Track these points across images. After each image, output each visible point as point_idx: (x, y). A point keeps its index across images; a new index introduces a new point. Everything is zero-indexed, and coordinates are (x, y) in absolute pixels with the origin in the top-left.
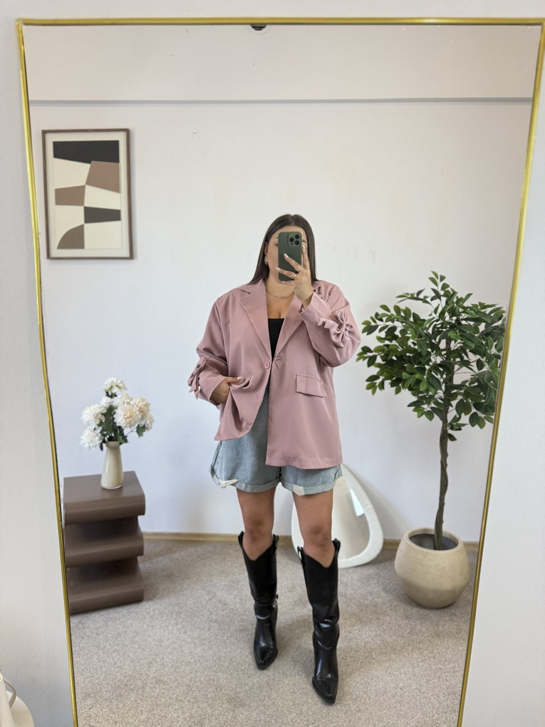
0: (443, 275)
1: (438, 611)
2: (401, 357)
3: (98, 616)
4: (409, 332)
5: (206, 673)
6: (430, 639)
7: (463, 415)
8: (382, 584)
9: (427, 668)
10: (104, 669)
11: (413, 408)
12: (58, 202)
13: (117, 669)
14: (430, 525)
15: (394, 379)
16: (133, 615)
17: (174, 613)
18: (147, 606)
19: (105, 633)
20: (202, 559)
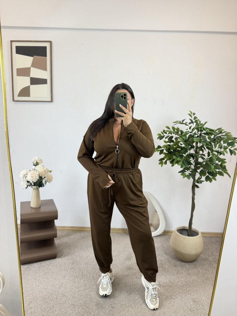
0: (194, 112)
1: (189, 263)
2: (175, 150)
3: (36, 265)
4: (179, 139)
5: (85, 292)
6: (186, 276)
7: (203, 176)
8: (164, 251)
10: (38, 290)
11: (181, 173)
12: (18, 75)
13: (45, 290)
14: (187, 225)
15: (172, 160)
16: (52, 264)
17: (71, 264)
18: (58, 260)
19: (39, 273)
20: (83, 238)
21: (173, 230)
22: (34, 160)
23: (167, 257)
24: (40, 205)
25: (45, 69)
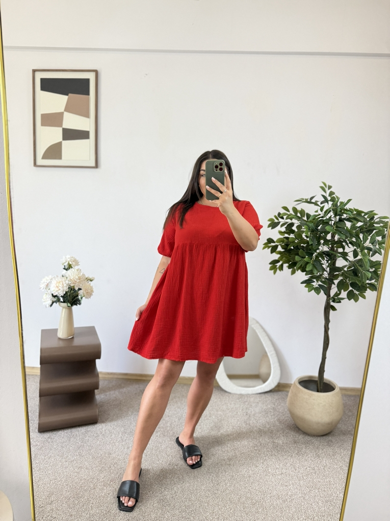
0: (330, 185)
1: (319, 438)
2: (297, 248)
3: (63, 433)
4: (303, 228)
7: (342, 291)
8: (277, 416)
10: (65, 474)
11: (305, 284)
12: (42, 125)
15: (291, 263)
16: (89, 433)
17: (120, 433)
18: (100, 427)
19: (68, 447)
21: (293, 383)
22: (65, 261)
23: (281, 427)
24: (74, 335)
25: (87, 115)
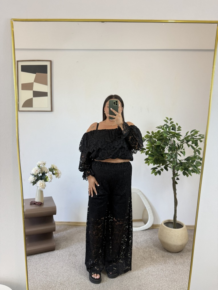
1: (176, 254)
6: (173, 265)
8: (153, 243)
9: (172, 278)
10: (39, 279)
12: (22, 89)
14: (172, 218)
16: (51, 256)
17: (68, 255)
18: (57, 252)
19: (39, 264)
20: (79, 233)
21: (161, 224)
23: (155, 249)
25: (46, 84)
